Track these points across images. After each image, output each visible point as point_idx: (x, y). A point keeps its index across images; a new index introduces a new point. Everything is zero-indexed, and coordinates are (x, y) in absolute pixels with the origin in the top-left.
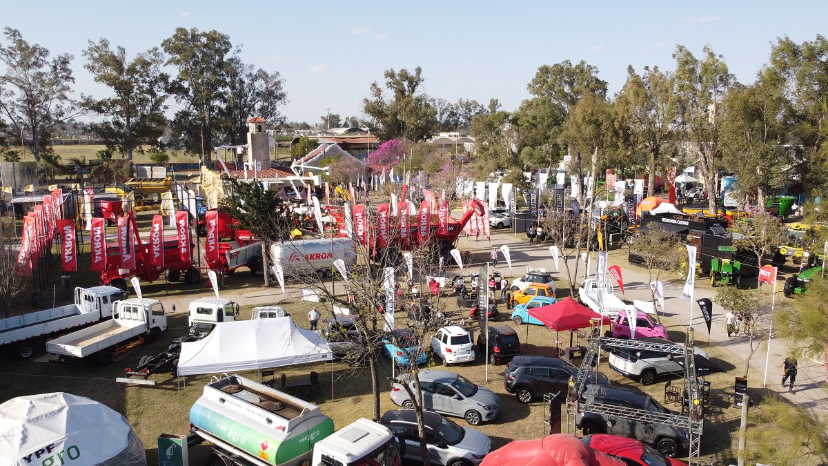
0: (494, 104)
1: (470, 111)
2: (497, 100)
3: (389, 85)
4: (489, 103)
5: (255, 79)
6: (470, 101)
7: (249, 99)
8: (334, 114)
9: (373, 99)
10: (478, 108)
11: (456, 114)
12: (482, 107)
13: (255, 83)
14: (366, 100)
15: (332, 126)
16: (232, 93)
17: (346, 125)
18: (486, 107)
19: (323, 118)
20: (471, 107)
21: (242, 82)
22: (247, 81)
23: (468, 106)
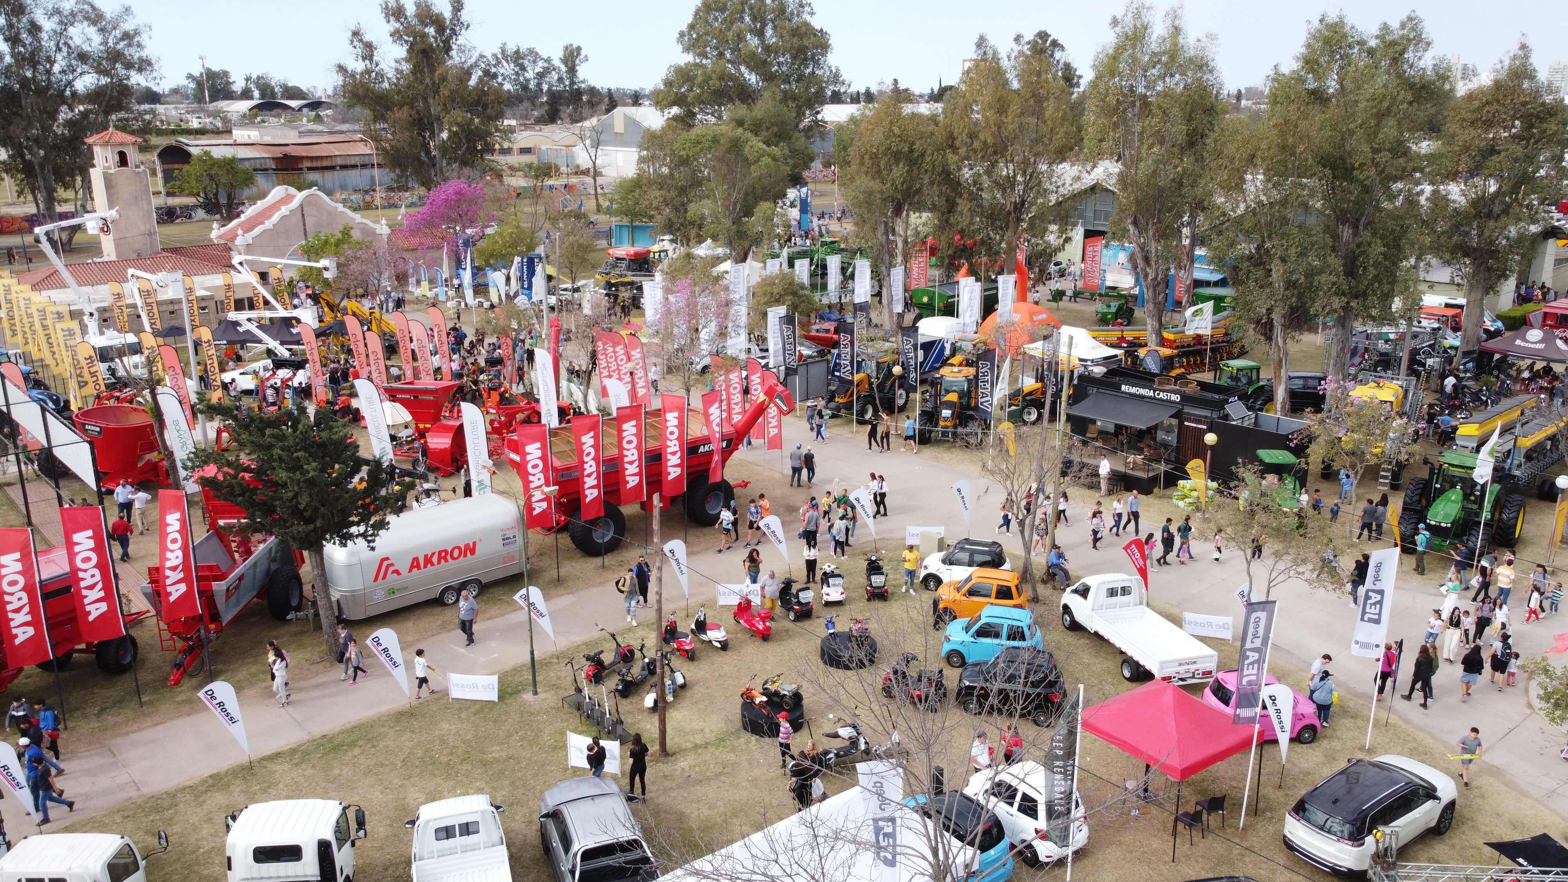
0: (572, 57)
1: (523, 68)
2: (579, 49)
3: (396, 35)
4: (561, 54)
5: (67, 20)
6: (523, 49)
7: (56, 68)
8: (216, 68)
9: (357, 66)
10: (540, 63)
11: (495, 76)
12: (548, 60)
13: (71, 30)
14: (341, 69)
15: (214, 98)
16: (13, 55)
17: (246, 94)
18: (557, 63)
19: (190, 77)
20: (526, 63)
21: (34, 28)
22: (48, 25)
23: (518, 58)
